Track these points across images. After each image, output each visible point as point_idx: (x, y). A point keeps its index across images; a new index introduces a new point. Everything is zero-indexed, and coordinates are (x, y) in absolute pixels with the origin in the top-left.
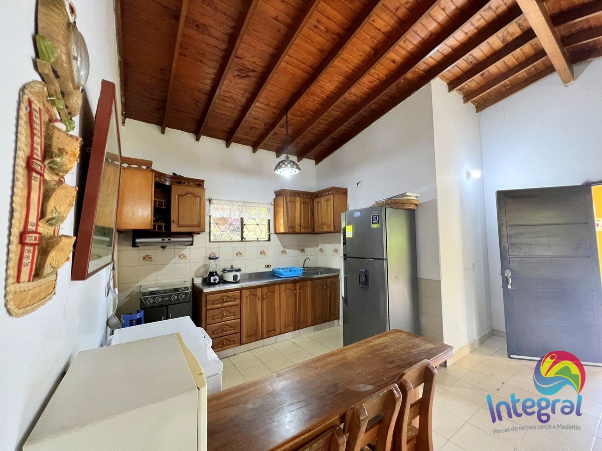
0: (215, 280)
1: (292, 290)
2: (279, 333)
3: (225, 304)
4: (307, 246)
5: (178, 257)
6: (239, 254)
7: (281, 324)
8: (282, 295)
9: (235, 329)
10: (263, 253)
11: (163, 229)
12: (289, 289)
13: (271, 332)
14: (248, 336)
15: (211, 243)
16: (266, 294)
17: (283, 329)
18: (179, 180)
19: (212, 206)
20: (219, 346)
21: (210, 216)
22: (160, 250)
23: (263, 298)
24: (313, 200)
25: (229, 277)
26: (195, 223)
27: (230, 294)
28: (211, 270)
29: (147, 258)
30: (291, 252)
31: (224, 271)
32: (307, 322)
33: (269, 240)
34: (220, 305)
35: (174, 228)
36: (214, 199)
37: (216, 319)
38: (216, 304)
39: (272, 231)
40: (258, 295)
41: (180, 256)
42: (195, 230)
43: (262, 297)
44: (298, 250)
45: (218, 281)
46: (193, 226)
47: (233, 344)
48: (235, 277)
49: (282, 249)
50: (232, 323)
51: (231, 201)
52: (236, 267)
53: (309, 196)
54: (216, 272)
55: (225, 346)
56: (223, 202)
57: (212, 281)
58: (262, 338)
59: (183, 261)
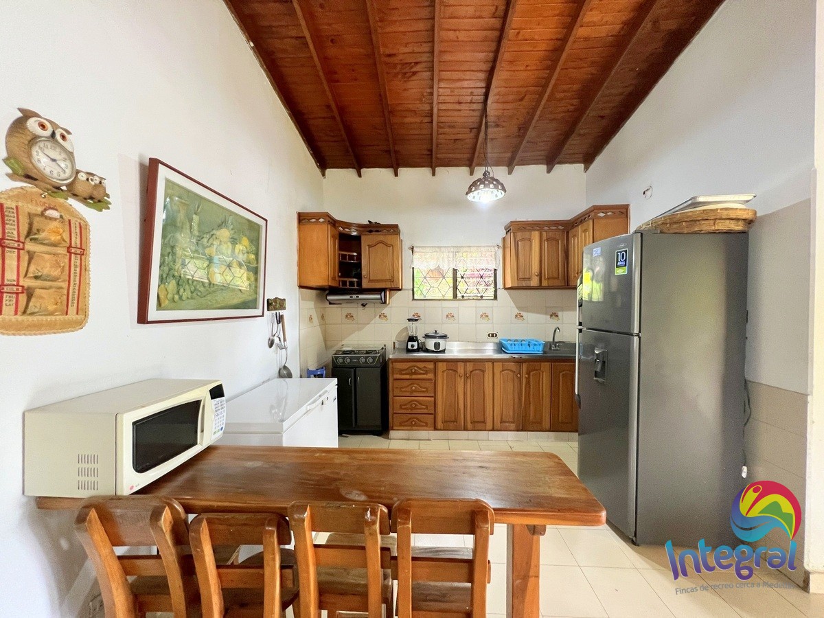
0: (412, 346)
1: (514, 372)
2: (491, 428)
3: (414, 377)
4: (562, 309)
5: (378, 316)
6: (450, 316)
7: (495, 418)
8: (495, 379)
9: (427, 408)
10: (485, 316)
11: (356, 284)
12: (511, 371)
13: (478, 424)
14: (445, 422)
15: (414, 302)
16: (471, 372)
17: (498, 424)
18: (370, 229)
19: (416, 256)
20: (406, 423)
21: (413, 268)
22: (361, 308)
23: (466, 377)
24: (568, 233)
25: (430, 344)
26: (388, 277)
27: (421, 365)
28: (411, 334)
29: (349, 316)
30: (531, 317)
31: (427, 336)
32: (540, 423)
33: (495, 297)
34: (408, 377)
35: (365, 284)
36: (416, 247)
37: (405, 391)
38: (404, 374)
39: (500, 285)
40: (459, 370)
41: (380, 316)
42: (388, 285)
43: (465, 374)
44: (546, 313)
45: (416, 347)
46: (385, 281)
47: (424, 426)
48: (437, 345)
49: (517, 311)
50: (423, 401)
51: (438, 247)
52: (441, 333)
53: (561, 227)
54: (416, 337)
55: (414, 425)
56: (428, 250)
57: (410, 347)
58: (465, 429)
59: (384, 321)
